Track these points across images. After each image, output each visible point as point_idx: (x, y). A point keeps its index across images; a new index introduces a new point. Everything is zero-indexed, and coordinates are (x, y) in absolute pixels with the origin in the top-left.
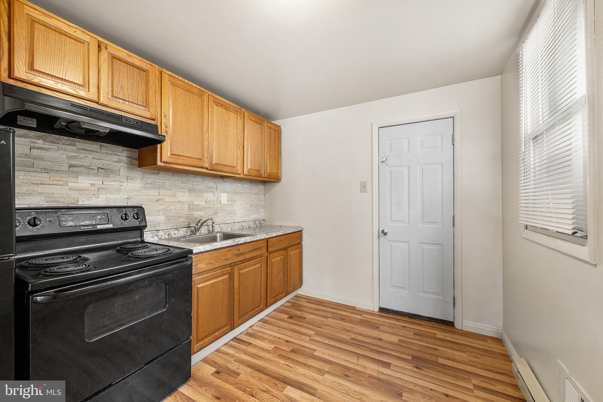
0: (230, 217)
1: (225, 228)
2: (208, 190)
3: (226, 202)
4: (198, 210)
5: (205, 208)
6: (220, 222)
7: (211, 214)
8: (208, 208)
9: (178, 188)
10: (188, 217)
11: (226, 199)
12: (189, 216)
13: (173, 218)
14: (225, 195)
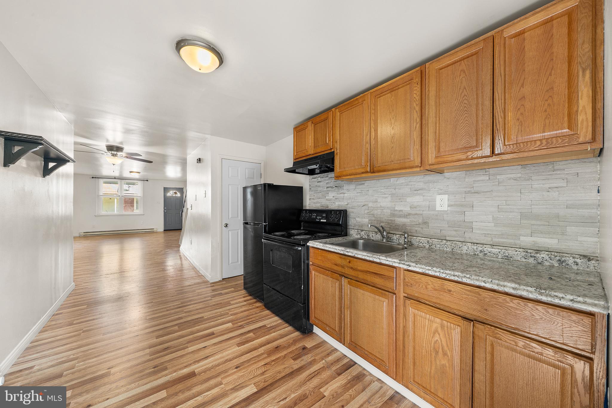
0: (456, 231)
1: (438, 246)
2: (416, 192)
3: (445, 208)
4: (400, 216)
5: (409, 214)
6: (433, 236)
7: (418, 223)
8: (413, 215)
9: (379, 193)
10: (388, 223)
11: (446, 203)
12: (390, 222)
13: (375, 222)
14: (446, 197)
